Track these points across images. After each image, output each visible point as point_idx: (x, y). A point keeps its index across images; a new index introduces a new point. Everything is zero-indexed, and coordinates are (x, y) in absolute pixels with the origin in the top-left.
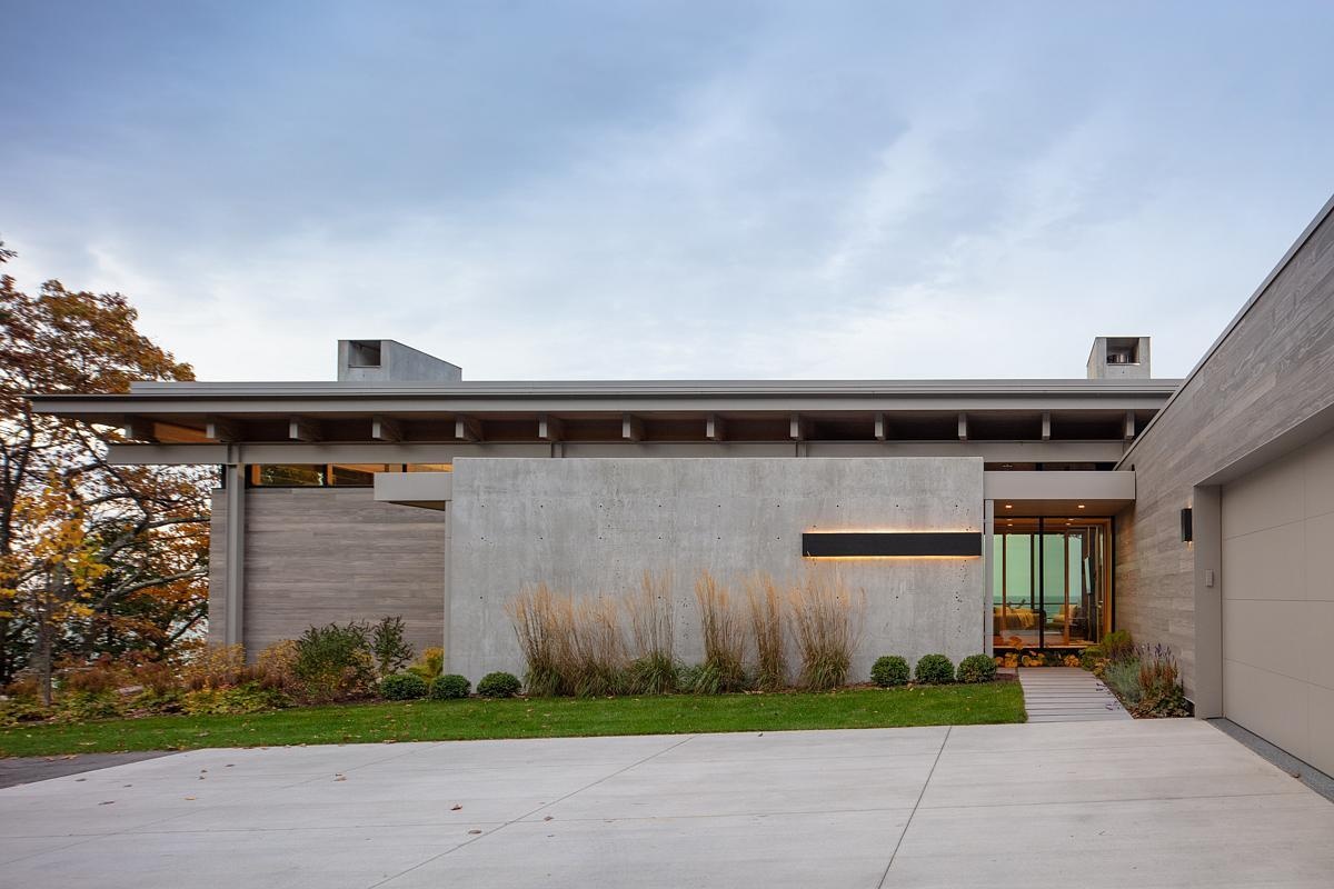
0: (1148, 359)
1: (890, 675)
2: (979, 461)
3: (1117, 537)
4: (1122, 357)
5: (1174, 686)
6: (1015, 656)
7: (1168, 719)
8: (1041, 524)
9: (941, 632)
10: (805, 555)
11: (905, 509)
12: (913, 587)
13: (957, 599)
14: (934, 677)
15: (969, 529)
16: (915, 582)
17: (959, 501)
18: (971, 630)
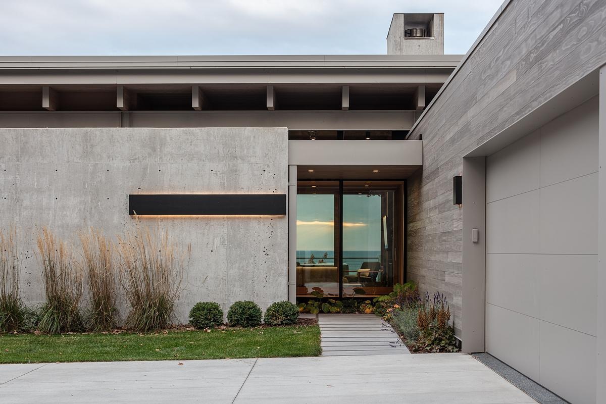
0: (442, 34)
1: (206, 318)
2: (284, 131)
3: (409, 198)
4: (418, 30)
5: (447, 327)
6: (316, 304)
7: (440, 354)
8: (341, 185)
9: (251, 281)
10: (131, 213)
11: (219, 173)
12: (226, 243)
13: (265, 253)
14: (245, 320)
15: (275, 191)
16: (227, 237)
17: (266, 166)
18: (277, 280)
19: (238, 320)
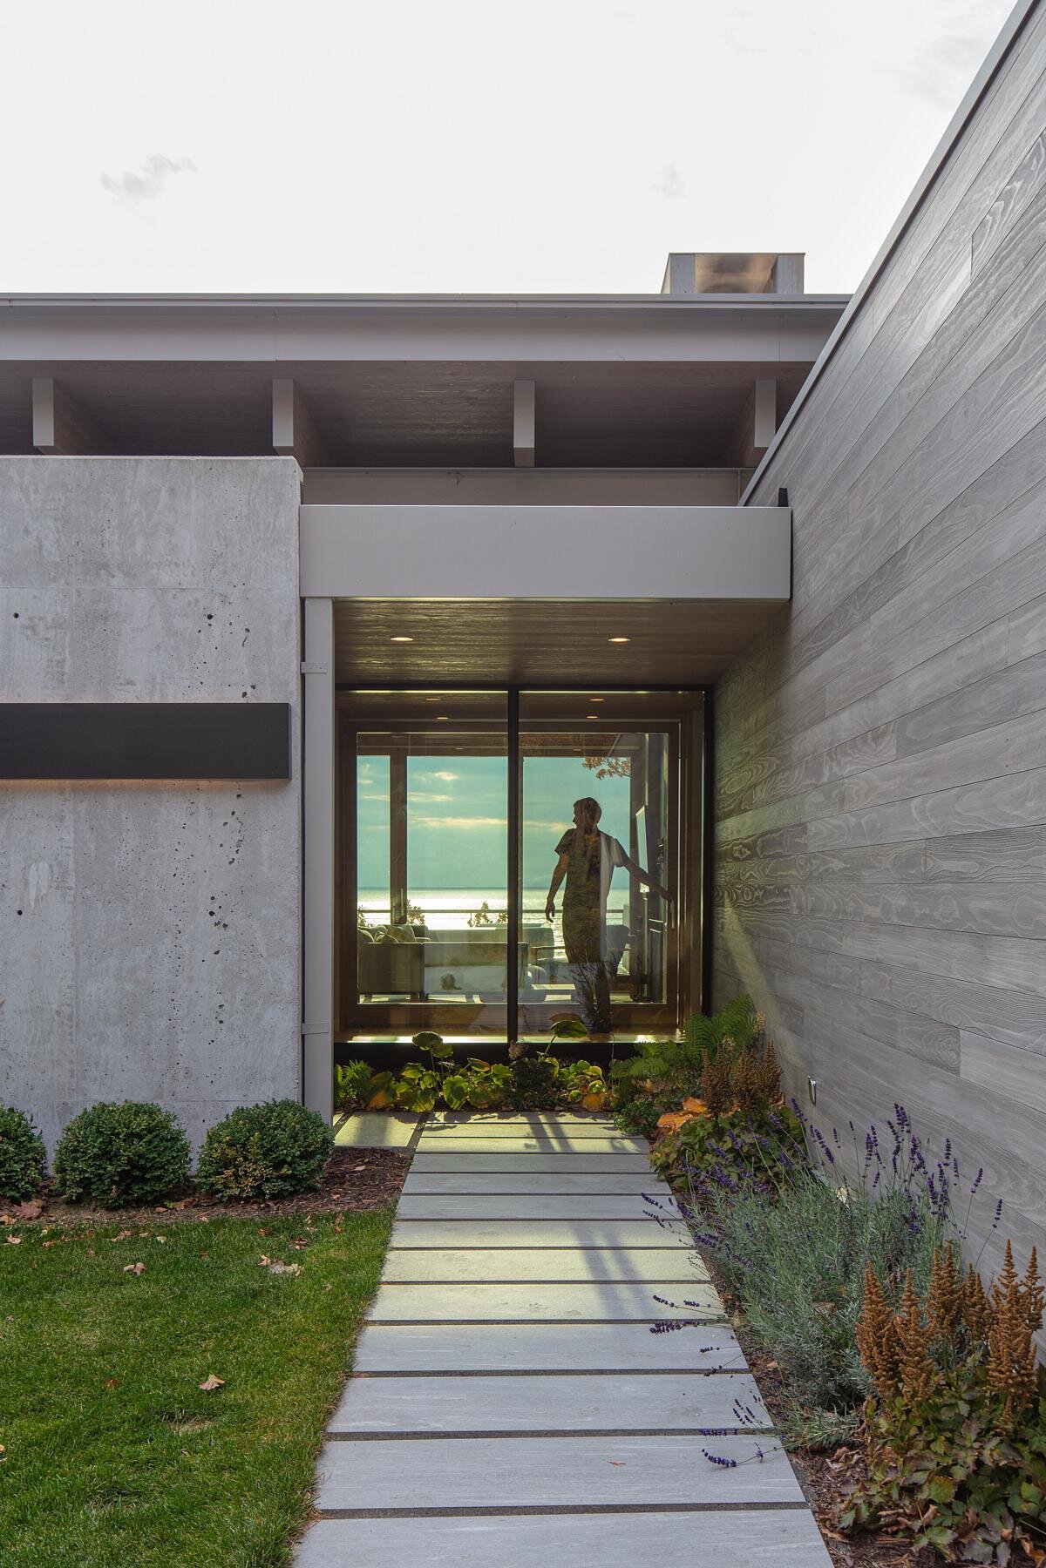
2: (283, 468)
11: (41, 626)
12: (71, 882)
13: (214, 919)
14: (113, 1182)
15: (250, 691)
16: (76, 863)
17: (217, 600)
18: (259, 1018)
19: (85, 1183)
